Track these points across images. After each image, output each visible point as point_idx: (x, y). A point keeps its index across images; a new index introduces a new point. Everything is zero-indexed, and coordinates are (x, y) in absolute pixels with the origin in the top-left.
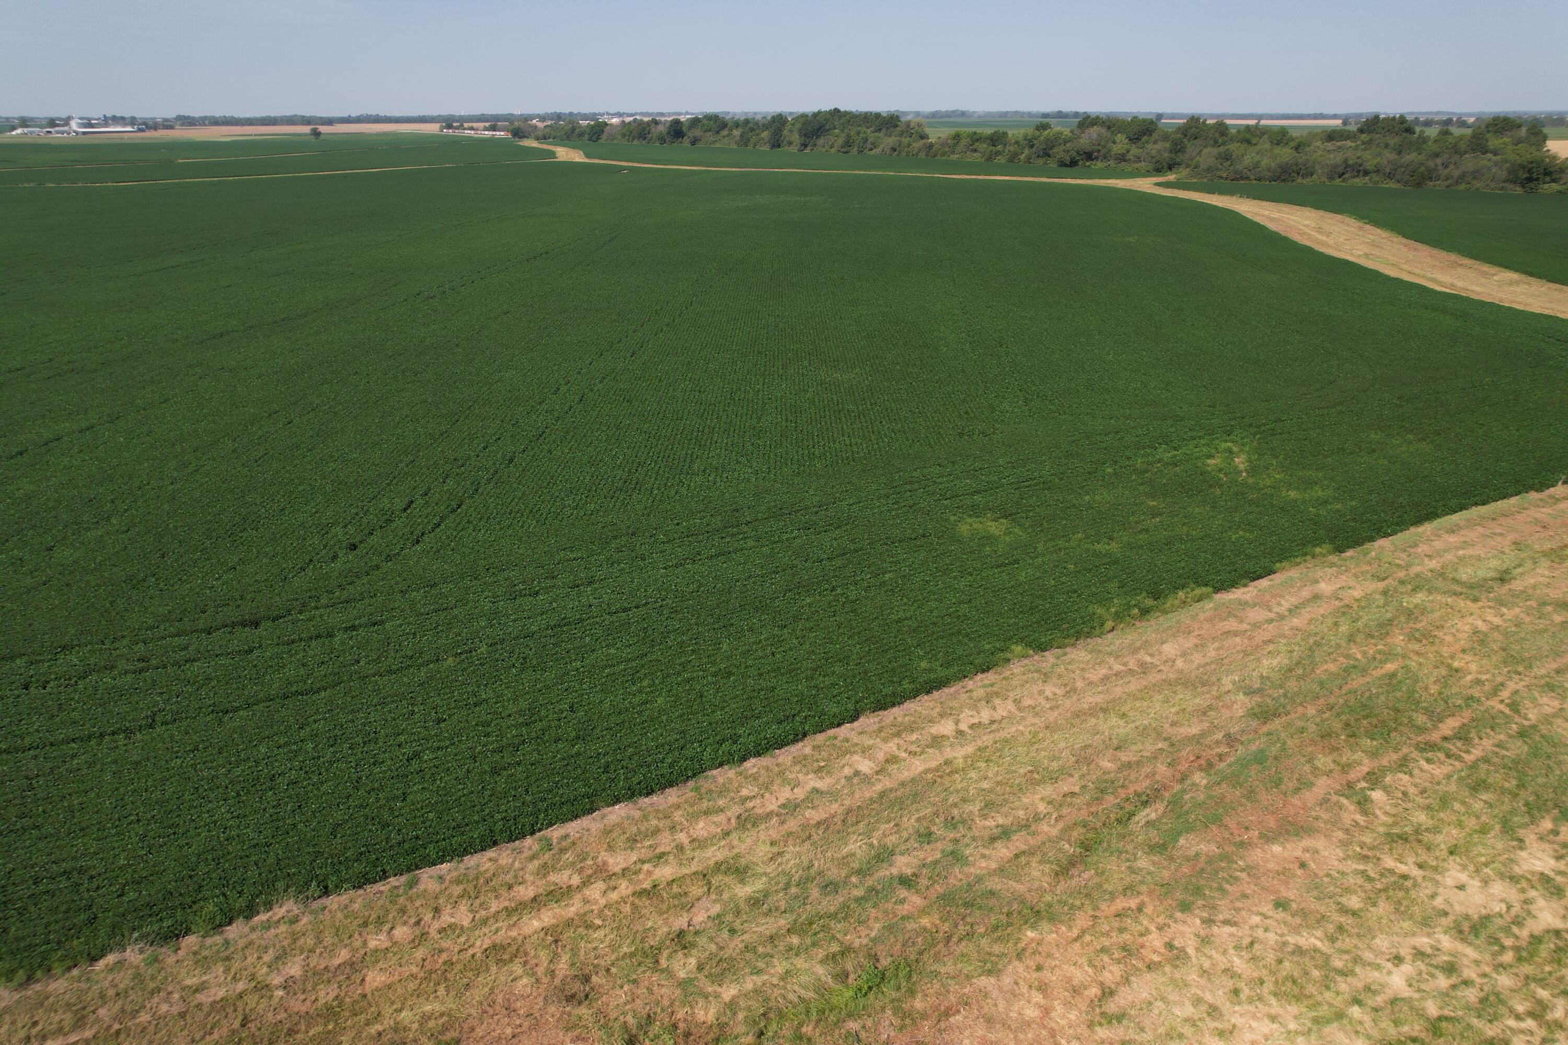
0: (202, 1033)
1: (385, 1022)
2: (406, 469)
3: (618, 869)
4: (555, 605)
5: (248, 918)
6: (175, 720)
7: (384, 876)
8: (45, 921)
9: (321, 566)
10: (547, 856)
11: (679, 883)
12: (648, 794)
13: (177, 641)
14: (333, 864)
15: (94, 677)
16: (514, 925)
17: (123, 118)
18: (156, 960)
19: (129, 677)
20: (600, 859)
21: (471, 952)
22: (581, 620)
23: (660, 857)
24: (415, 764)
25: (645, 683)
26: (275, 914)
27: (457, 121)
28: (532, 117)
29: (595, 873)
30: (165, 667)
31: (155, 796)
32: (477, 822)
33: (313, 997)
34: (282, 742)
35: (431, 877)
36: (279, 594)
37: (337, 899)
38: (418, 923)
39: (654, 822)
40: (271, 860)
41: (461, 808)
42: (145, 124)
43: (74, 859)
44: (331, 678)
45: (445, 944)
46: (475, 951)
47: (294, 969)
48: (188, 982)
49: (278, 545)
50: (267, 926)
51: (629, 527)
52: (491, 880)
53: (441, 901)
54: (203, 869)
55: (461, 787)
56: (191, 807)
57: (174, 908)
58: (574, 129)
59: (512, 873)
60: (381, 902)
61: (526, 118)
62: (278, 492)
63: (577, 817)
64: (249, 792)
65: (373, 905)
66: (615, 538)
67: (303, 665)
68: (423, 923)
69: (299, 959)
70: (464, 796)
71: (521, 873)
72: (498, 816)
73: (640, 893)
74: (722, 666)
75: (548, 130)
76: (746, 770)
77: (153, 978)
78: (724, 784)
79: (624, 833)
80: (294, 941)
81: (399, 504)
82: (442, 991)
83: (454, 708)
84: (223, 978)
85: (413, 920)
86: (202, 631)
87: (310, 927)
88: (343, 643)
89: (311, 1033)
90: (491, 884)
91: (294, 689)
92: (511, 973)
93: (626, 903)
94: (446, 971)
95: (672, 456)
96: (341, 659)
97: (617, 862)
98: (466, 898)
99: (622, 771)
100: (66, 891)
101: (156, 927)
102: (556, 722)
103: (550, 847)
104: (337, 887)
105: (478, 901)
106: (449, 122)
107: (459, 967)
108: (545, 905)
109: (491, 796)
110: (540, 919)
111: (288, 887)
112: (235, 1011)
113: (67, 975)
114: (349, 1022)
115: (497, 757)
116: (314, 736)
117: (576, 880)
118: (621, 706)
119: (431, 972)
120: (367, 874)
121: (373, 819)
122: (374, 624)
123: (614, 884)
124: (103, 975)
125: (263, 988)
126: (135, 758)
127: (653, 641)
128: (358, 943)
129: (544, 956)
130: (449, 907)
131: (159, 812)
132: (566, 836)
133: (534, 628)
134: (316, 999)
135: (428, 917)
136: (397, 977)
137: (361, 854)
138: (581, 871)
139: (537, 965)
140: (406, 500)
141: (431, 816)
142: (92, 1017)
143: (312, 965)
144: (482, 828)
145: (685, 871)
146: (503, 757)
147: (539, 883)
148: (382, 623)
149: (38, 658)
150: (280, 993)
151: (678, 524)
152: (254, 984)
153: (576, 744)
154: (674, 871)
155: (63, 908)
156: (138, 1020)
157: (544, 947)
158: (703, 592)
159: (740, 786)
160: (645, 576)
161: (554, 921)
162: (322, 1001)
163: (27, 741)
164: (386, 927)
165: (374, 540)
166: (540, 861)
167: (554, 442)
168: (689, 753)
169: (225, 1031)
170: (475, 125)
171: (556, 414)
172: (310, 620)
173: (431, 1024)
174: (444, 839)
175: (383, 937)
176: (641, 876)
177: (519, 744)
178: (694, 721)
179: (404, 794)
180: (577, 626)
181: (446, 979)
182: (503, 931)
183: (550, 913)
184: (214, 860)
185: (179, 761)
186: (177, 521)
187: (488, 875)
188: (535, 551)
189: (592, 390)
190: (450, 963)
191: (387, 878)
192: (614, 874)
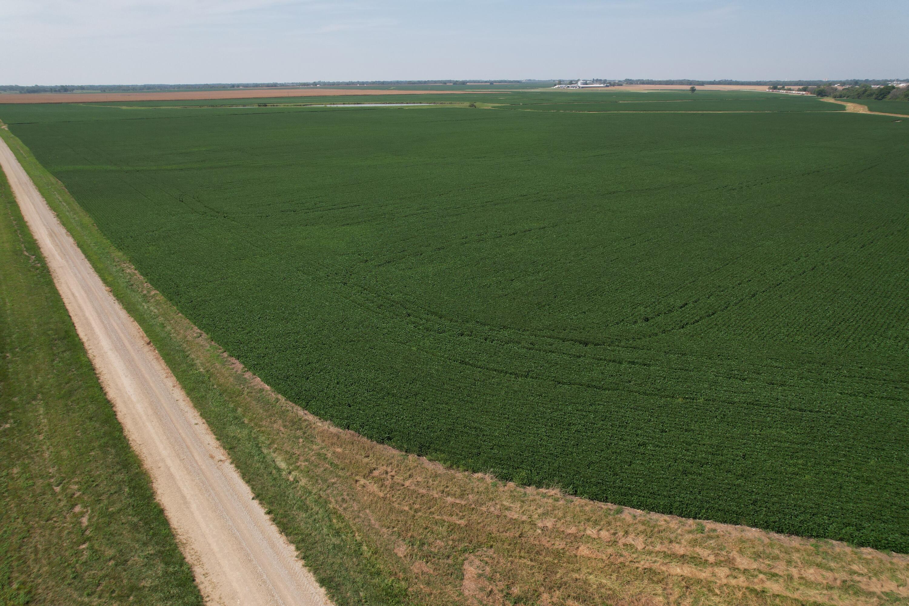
0: (503, 530)
1: (581, 575)
2: (689, 285)
3: (741, 567)
4: (754, 390)
5: (538, 487)
6: (537, 378)
7: (606, 500)
8: (463, 445)
9: (627, 325)
10: (698, 535)
11: (781, 599)
12: (778, 532)
13: (549, 340)
14: (583, 481)
15: (511, 345)
16: (666, 564)
17: (601, 80)
18: (496, 486)
19: (524, 350)
20: (731, 555)
21: (637, 565)
22: (768, 406)
23: (774, 576)
24: (642, 449)
25: (800, 462)
26: (549, 492)
27: (781, 85)
28: (834, 83)
29: (726, 561)
30: (540, 351)
31: (519, 410)
32: (665, 496)
33: (553, 542)
34: (580, 408)
35: (630, 513)
36: (602, 333)
37: (579, 500)
38: (615, 534)
39: (777, 552)
40: (556, 465)
41: (659, 484)
42: (610, 83)
43: (480, 423)
44: (614, 385)
45: (625, 553)
46: (639, 566)
47: (549, 523)
48: (505, 503)
49: (609, 307)
50: (544, 496)
51: (822, 358)
52: (662, 532)
53: (630, 529)
54: (526, 454)
55: (663, 472)
56: (531, 422)
57: (510, 466)
58: (865, 91)
59: (675, 535)
60: (600, 513)
61: (830, 84)
62: (617, 280)
63: (725, 522)
64: (557, 426)
65: (595, 512)
66: (809, 362)
67: (602, 373)
68: (617, 535)
69: (553, 520)
70: (663, 478)
71: (680, 537)
72: (678, 499)
73: (752, 590)
74: (865, 475)
75: (845, 92)
76: (862, 553)
77: (492, 493)
78: (839, 554)
79: (753, 547)
80: (554, 510)
81: (679, 303)
82: (614, 577)
83: (673, 427)
84: (518, 510)
85: (612, 531)
86: (561, 339)
87: (562, 507)
88: (625, 369)
89: (547, 559)
90: (661, 534)
91: (594, 384)
92: (655, 590)
93: (740, 591)
94: (620, 567)
95: (872, 321)
96: (622, 377)
97: (743, 562)
98: (644, 534)
99: (765, 509)
100: (473, 436)
101: (500, 470)
102: (731, 461)
103: (702, 531)
104: (581, 494)
105: (650, 540)
106: (775, 85)
107: (627, 569)
108: (688, 563)
109: (678, 485)
110: (682, 569)
111: (559, 482)
112: (519, 528)
113: (463, 473)
114: (565, 564)
115: (689, 465)
116: (596, 412)
117: (712, 559)
118: (778, 468)
119: (612, 563)
120: (598, 495)
121: (610, 468)
122: (645, 365)
123: (736, 574)
124: (475, 480)
125: (533, 524)
126: (516, 389)
127: (815, 437)
128: (582, 528)
129: (677, 592)
130: (634, 534)
131: (517, 418)
132: (715, 530)
133: (736, 400)
134: (554, 544)
135: (621, 534)
136: (594, 556)
137: (599, 483)
138: (717, 555)
139: (671, 594)
140: (684, 302)
141: (641, 480)
142: (466, 497)
143: (557, 526)
144: (666, 500)
145: (788, 594)
146: (692, 467)
147: (689, 549)
148: (649, 365)
149: (494, 328)
150: (539, 531)
151: (861, 368)
152: (530, 520)
153: (740, 479)
154: (781, 590)
155: (470, 443)
156: (482, 508)
157: (679, 586)
158: (866, 419)
159: (853, 561)
160: (824, 394)
161: (690, 575)
162: (556, 547)
163: (479, 363)
164: (598, 527)
165: (659, 319)
166: (694, 536)
167: (786, 291)
168: (818, 520)
169: (512, 535)
170: (792, 87)
171: (793, 274)
172: (613, 351)
173: (603, 590)
174: (644, 497)
175: (595, 531)
176: (756, 580)
177: (704, 464)
178: (829, 501)
179: (631, 462)
180: (764, 408)
181: (618, 572)
182: (658, 564)
183: (689, 569)
184: (532, 452)
185: (532, 398)
186: (566, 282)
187: (661, 528)
188: (752, 354)
189: (823, 264)
190: (623, 565)
191: (607, 502)
192: (738, 569)
